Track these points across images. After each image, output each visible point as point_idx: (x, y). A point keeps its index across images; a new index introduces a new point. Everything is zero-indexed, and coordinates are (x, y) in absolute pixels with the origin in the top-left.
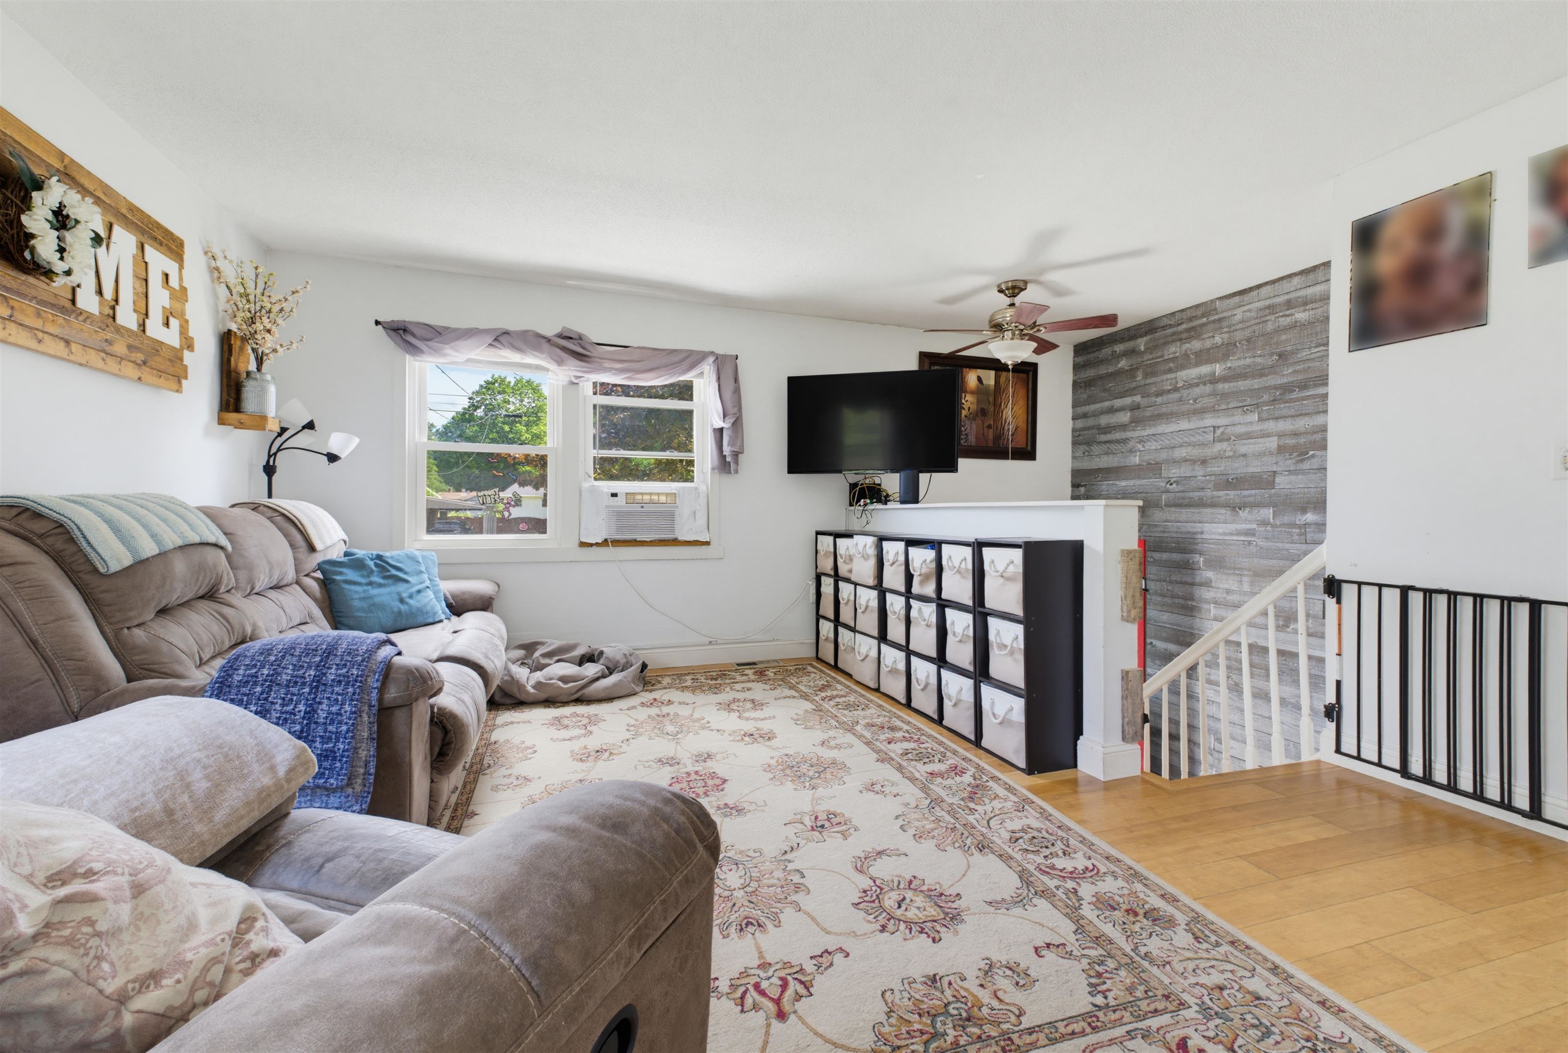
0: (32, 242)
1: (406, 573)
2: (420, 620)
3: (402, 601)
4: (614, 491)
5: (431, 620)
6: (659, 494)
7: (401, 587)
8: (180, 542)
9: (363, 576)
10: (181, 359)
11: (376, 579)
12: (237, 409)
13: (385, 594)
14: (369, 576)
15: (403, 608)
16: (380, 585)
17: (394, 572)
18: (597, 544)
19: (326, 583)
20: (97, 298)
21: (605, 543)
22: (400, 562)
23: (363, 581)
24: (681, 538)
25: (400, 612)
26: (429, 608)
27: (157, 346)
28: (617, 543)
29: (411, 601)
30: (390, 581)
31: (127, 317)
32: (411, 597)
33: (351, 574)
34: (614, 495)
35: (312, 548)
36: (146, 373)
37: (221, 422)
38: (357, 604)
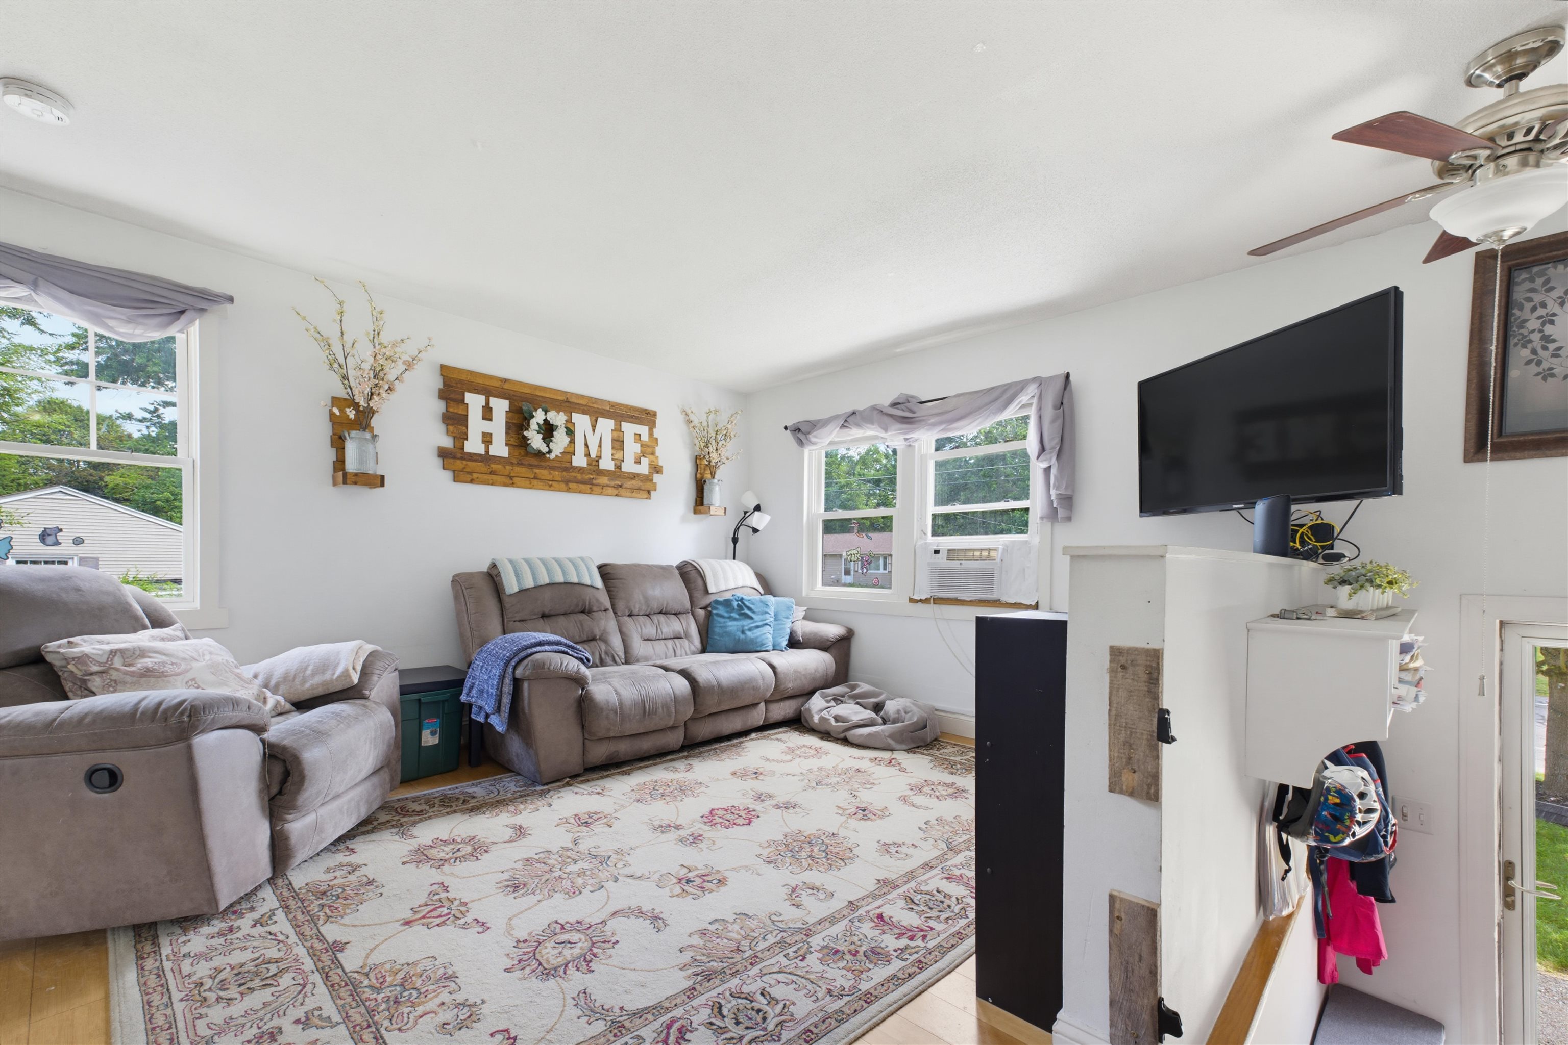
0: (529, 442)
1: (754, 612)
2: (751, 647)
3: (743, 632)
4: (937, 548)
5: (758, 649)
6: (981, 550)
7: (746, 623)
8: (547, 581)
9: (727, 612)
10: (652, 480)
11: (734, 615)
12: (702, 504)
13: (733, 626)
14: (731, 612)
15: (742, 636)
16: (735, 619)
17: (746, 611)
18: (921, 601)
19: (709, 615)
20: (585, 459)
21: (926, 601)
22: (753, 604)
23: (726, 615)
24: (1004, 599)
25: (739, 639)
26: (759, 640)
27: (634, 476)
28: (938, 601)
29: (749, 633)
30: (741, 617)
31: (607, 464)
32: (750, 630)
33: (721, 610)
34: (937, 552)
35: (706, 591)
36: (622, 491)
37: (695, 512)
38: (717, 630)
